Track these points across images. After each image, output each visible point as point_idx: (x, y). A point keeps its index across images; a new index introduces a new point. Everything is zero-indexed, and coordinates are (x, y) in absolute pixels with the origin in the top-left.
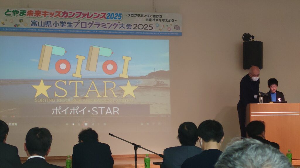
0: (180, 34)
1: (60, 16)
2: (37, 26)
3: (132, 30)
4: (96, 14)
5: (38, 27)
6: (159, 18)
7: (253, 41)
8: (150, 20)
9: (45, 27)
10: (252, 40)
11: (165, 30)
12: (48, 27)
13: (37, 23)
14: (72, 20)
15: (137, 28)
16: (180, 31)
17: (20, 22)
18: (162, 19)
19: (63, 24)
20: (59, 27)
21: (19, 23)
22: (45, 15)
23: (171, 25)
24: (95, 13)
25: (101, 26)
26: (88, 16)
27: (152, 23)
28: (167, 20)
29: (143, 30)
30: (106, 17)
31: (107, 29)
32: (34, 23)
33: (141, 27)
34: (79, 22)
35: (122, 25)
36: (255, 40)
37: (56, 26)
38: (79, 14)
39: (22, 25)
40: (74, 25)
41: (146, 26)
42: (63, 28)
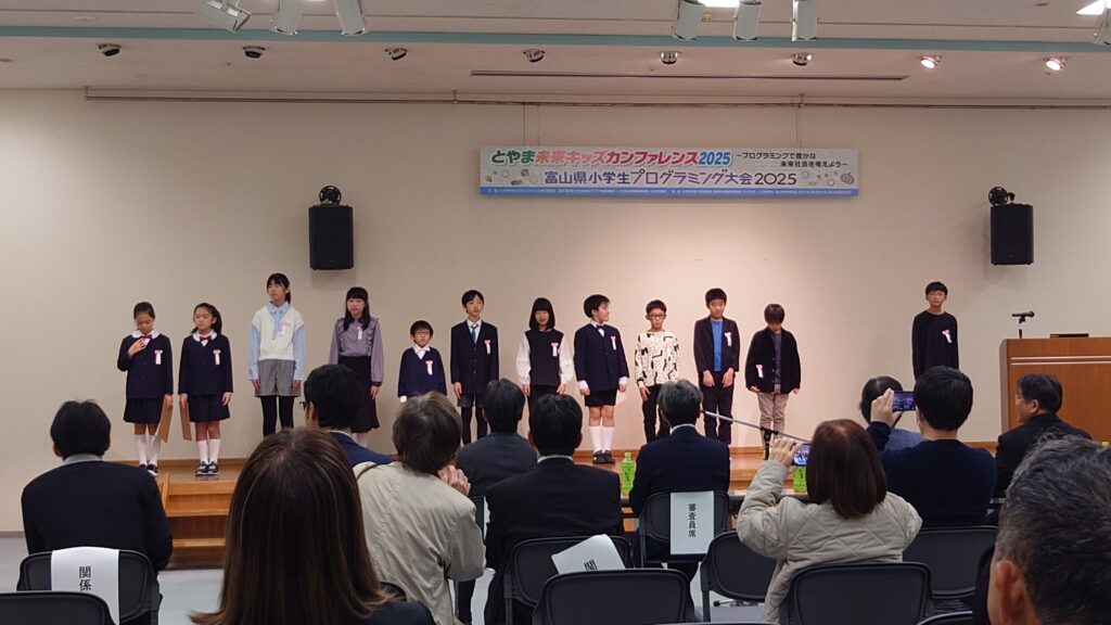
0: (855, 193)
1: (603, 162)
2: (556, 182)
3: (753, 186)
4: (678, 154)
5: (558, 185)
6: (808, 160)
7: (1012, 204)
8: (791, 164)
9: (573, 185)
10: (1009, 202)
11: (822, 185)
12: (578, 185)
13: (557, 177)
14: (627, 169)
15: (762, 181)
16: (855, 186)
17: (523, 174)
18: (815, 161)
19: (609, 177)
20: (602, 183)
21: (519, 177)
22: (573, 159)
23: (836, 173)
24: (675, 154)
25: (687, 178)
26: (660, 159)
27: (794, 169)
28: (825, 163)
29: (776, 186)
30: (698, 161)
31: (701, 186)
32: (551, 177)
33: (770, 179)
34: (641, 172)
35: (732, 176)
36: (1016, 201)
37: (595, 182)
38: (642, 156)
39: (526, 183)
40: (631, 179)
41: (782, 177)
42: (608, 185)
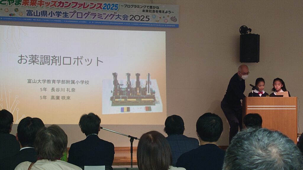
0: (177, 26)
1: (56, 6)
2: (32, 15)
3: (129, 21)
4: (93, 4)
5: (33, 17)
6: (156, 9)
8: (147, 11)
9: (40, 17)
10: (249, 33)
11: (162, 22)
12: (43, 17)
13: (33, 13)
14: (68, 10)
15: (133, 19)
16: (177, 23)
17: (15, 11)
18: (158, 10)
19: (59, 14)
20: (55, 17)
21: (14, 12)
22: (41, 5)
23: (168, 16)
24: (91, 4)
25: (97, 16)
26: (84, 6)
27: (149, 14)
28: (163, 11)
29: (140, 21)
30: (102, 8)
31: (103, 20)
32: (29, 13)
33: (137, 18)
34: (75, 12)
35: (118, 16)
36: (252, 33)
37: (52, 16)
38: (75, 4)
39: (17, 15)
40: (70, 15)
41: (143, 17)
42: (58, 18)
